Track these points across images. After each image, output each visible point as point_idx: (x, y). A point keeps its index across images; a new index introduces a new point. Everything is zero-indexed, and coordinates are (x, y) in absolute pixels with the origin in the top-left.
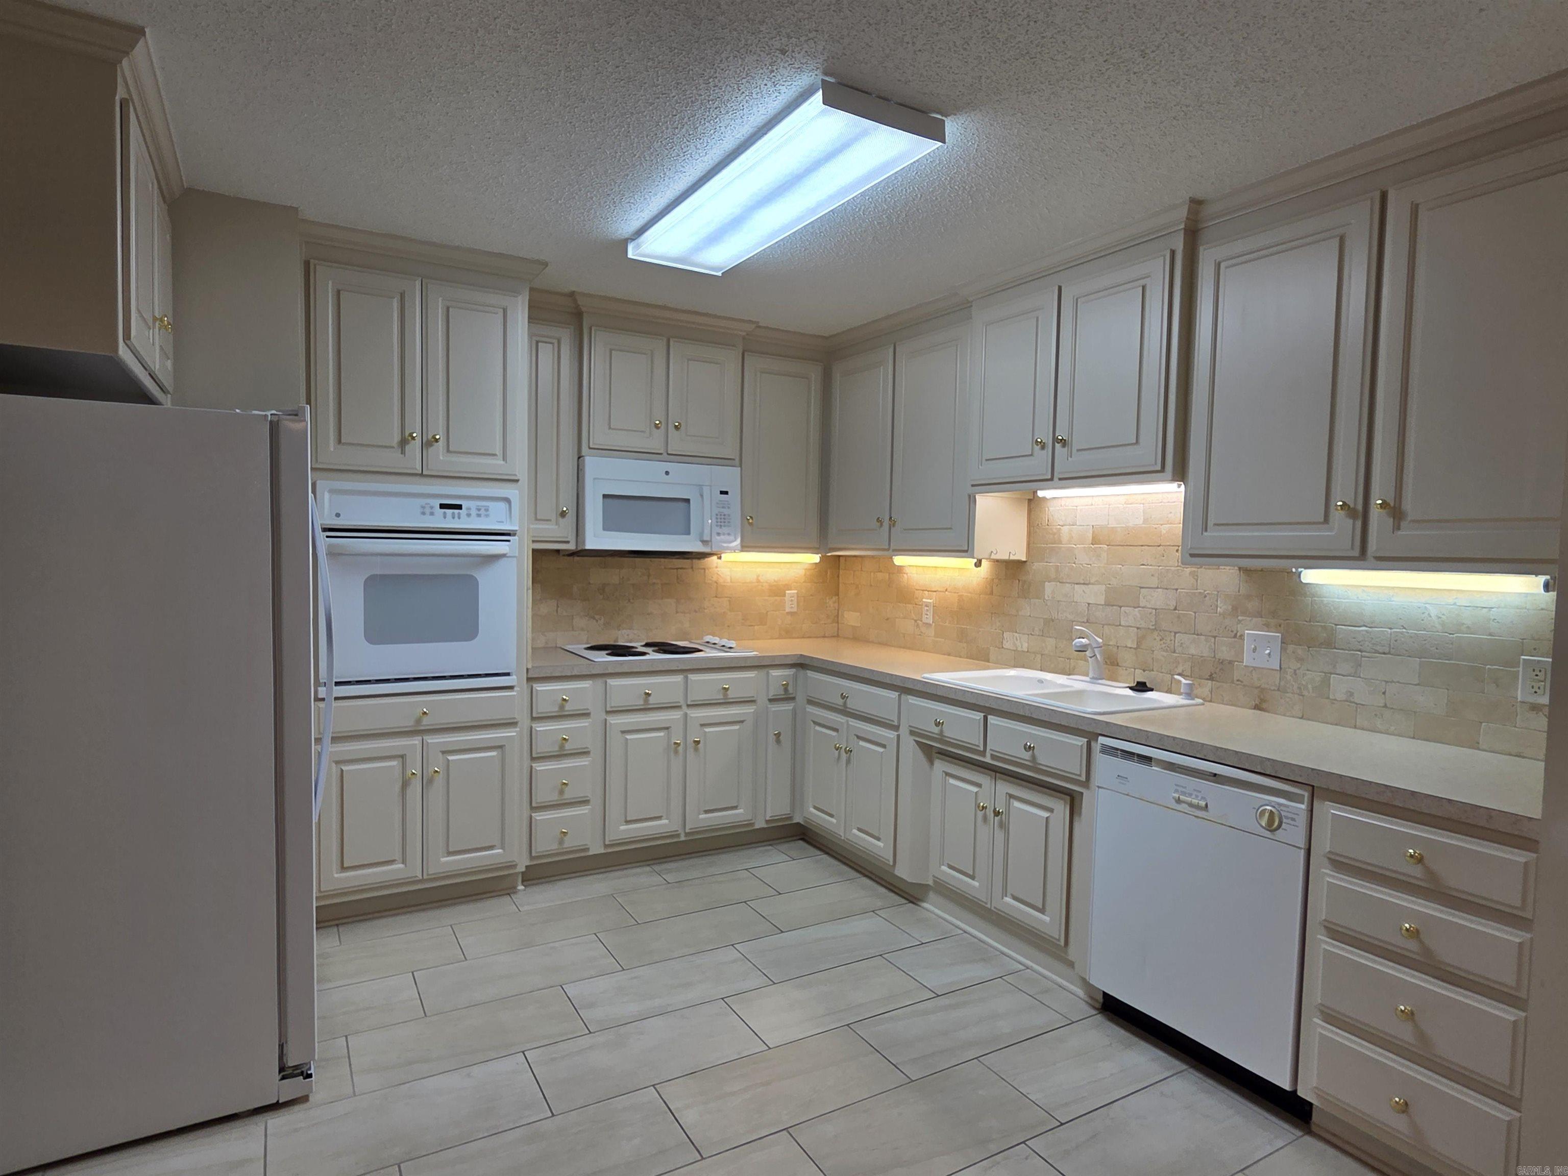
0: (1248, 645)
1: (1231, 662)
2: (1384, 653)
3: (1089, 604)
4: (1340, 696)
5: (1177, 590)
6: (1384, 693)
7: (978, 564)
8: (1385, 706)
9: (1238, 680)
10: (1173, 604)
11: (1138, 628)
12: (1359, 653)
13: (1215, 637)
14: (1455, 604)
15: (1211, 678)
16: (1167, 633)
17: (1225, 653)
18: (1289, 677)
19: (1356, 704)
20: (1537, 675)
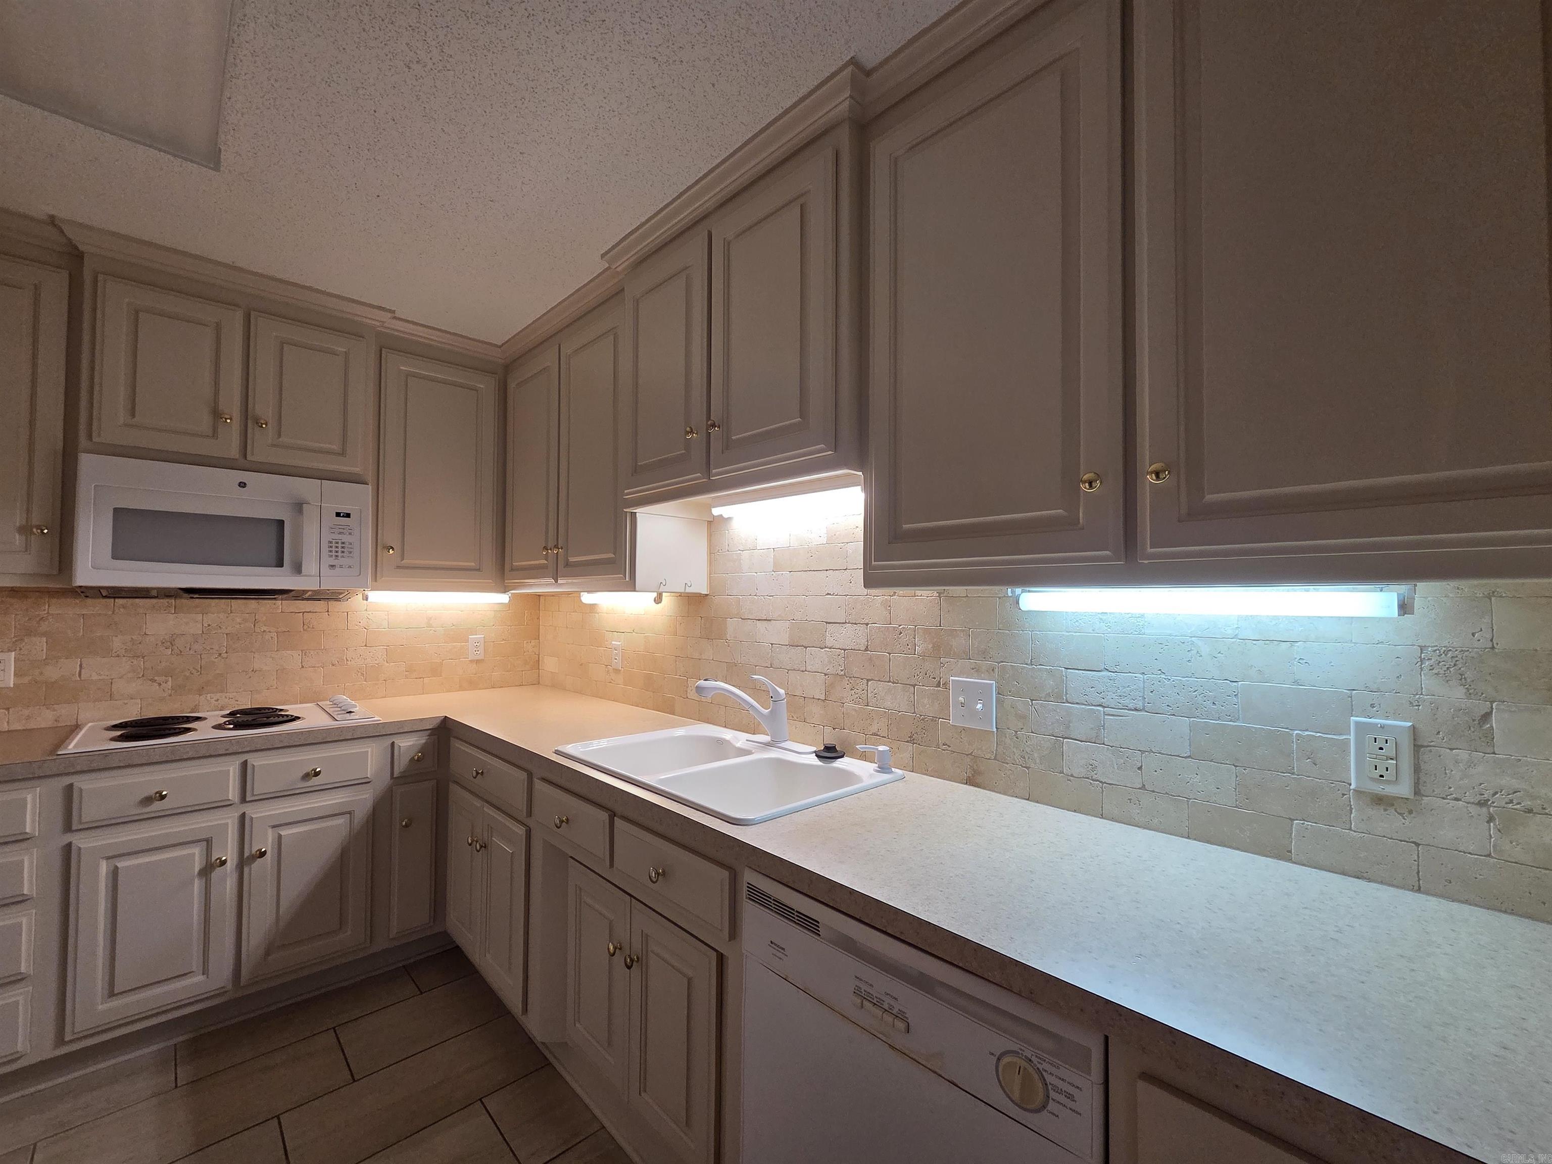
0: (955, 698)
1: (934, 719)
2: (1136, 710)
3: (772, 644)
4: (1078, 771)
5: (867, 624)
6: (1140, 768)
7: (658, 600)
8: (1143, 787)
9: (944, 745)
10: (863, 642)
11: (825, 675)
12: (1100, 708)
13: (914, 686)
14: (1236, 636)
15: (911, 740)
16: (859, 681)
17: (928, 708)
18: (1008, 741)
19: (1101, 782)
20: (1381, 749)
